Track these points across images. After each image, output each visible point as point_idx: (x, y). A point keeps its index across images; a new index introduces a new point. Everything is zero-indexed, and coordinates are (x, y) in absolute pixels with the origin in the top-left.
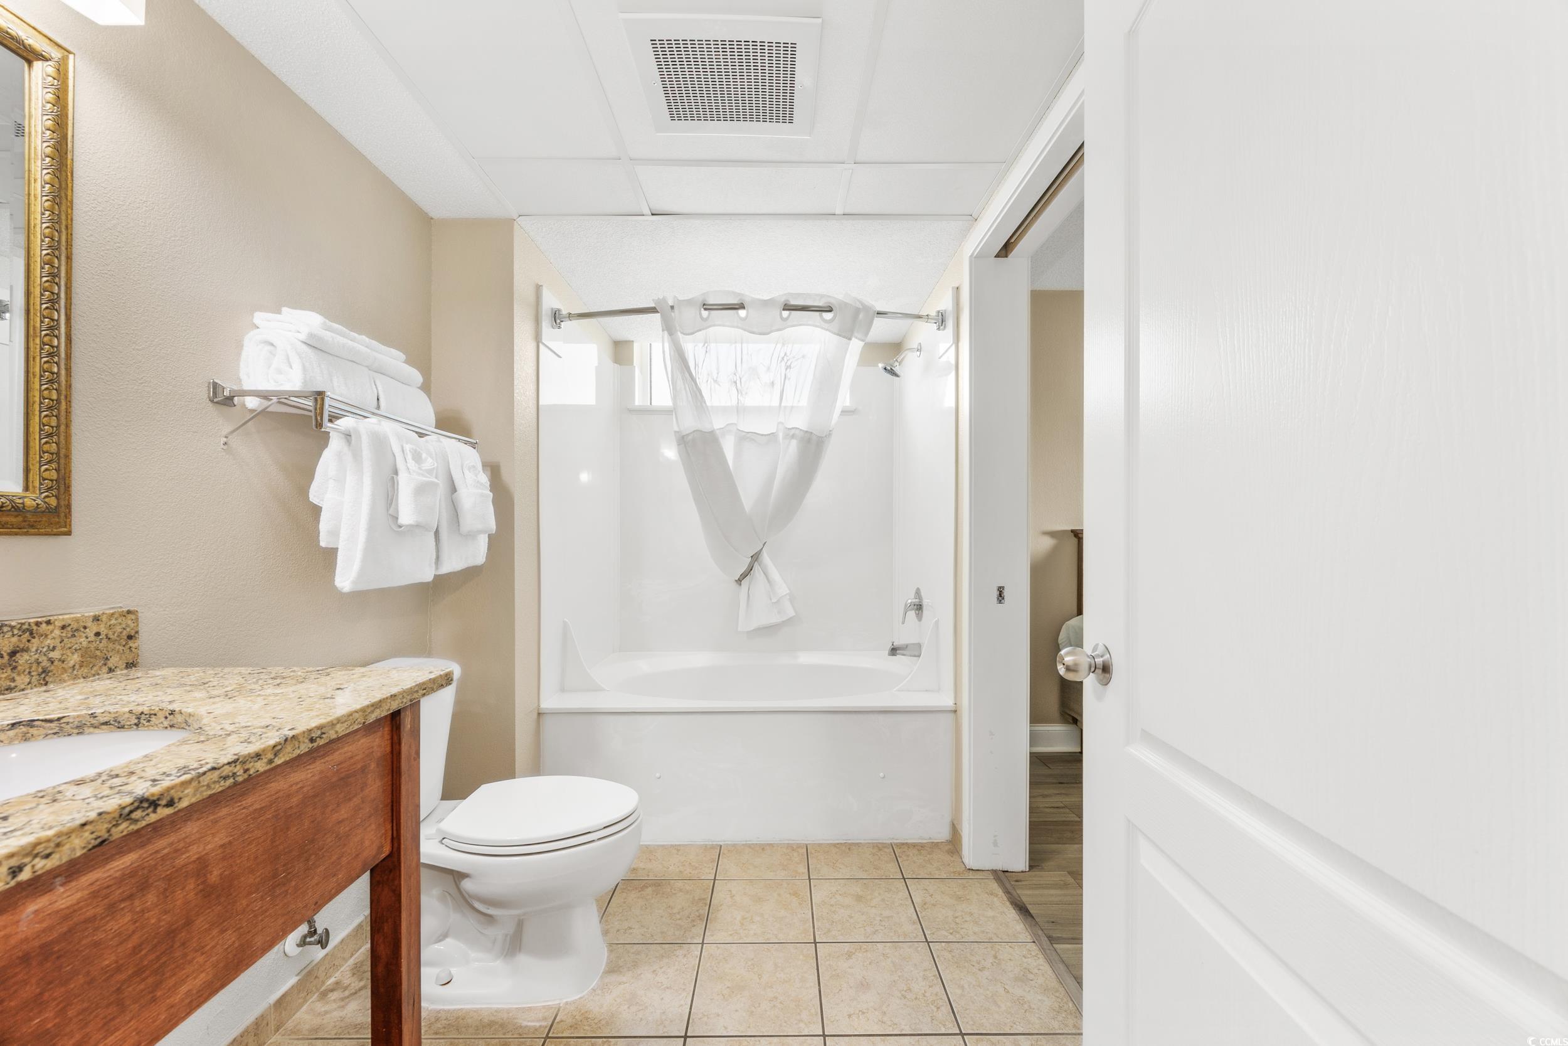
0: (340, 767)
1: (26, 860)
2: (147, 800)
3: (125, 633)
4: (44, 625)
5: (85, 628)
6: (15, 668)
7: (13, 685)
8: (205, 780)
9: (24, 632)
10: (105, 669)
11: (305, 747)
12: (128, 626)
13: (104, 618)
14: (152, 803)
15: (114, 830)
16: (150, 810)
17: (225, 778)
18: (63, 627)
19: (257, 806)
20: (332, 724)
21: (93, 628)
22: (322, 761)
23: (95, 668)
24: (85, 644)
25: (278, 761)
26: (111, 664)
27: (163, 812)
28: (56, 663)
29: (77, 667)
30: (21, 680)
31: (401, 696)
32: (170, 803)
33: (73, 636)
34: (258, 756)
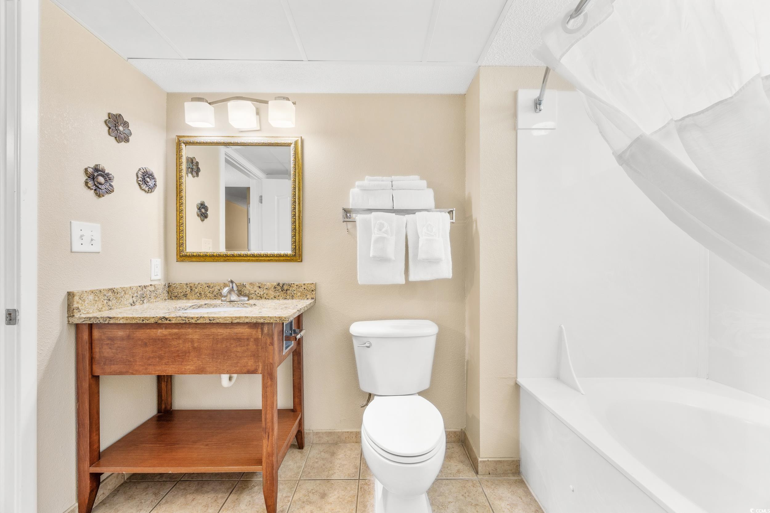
0: (237, 334)
1: (145, 319)
2: (165, 318)
3: (311, 289)
4: (293, 284)
5: (302, 286)
6: (287, 294)
7: (286, 298)
8: (179, 318)
9: (289, 285)
10: (306, 298)
11: (208, 321)
12: (312, 287)
13: (306, 284)
14: (166, 319)
15: (158, 321)
16: (166, 320)
17: (183, 320)
18: (297, 285)
19: (207, 333)
20: (218, 318)
21: (304, 287)
22: (230, 330)
23: (304, 297)
24: (301, 291)
25: (198, 322)
26: (308, 297)
27: (168, 322)
28: (295, 294)
29: (300, 296)
30: (288, 297)
31: (251, 318)
32: (170, 320)
33: (299, 288)
34: (192, 318)
